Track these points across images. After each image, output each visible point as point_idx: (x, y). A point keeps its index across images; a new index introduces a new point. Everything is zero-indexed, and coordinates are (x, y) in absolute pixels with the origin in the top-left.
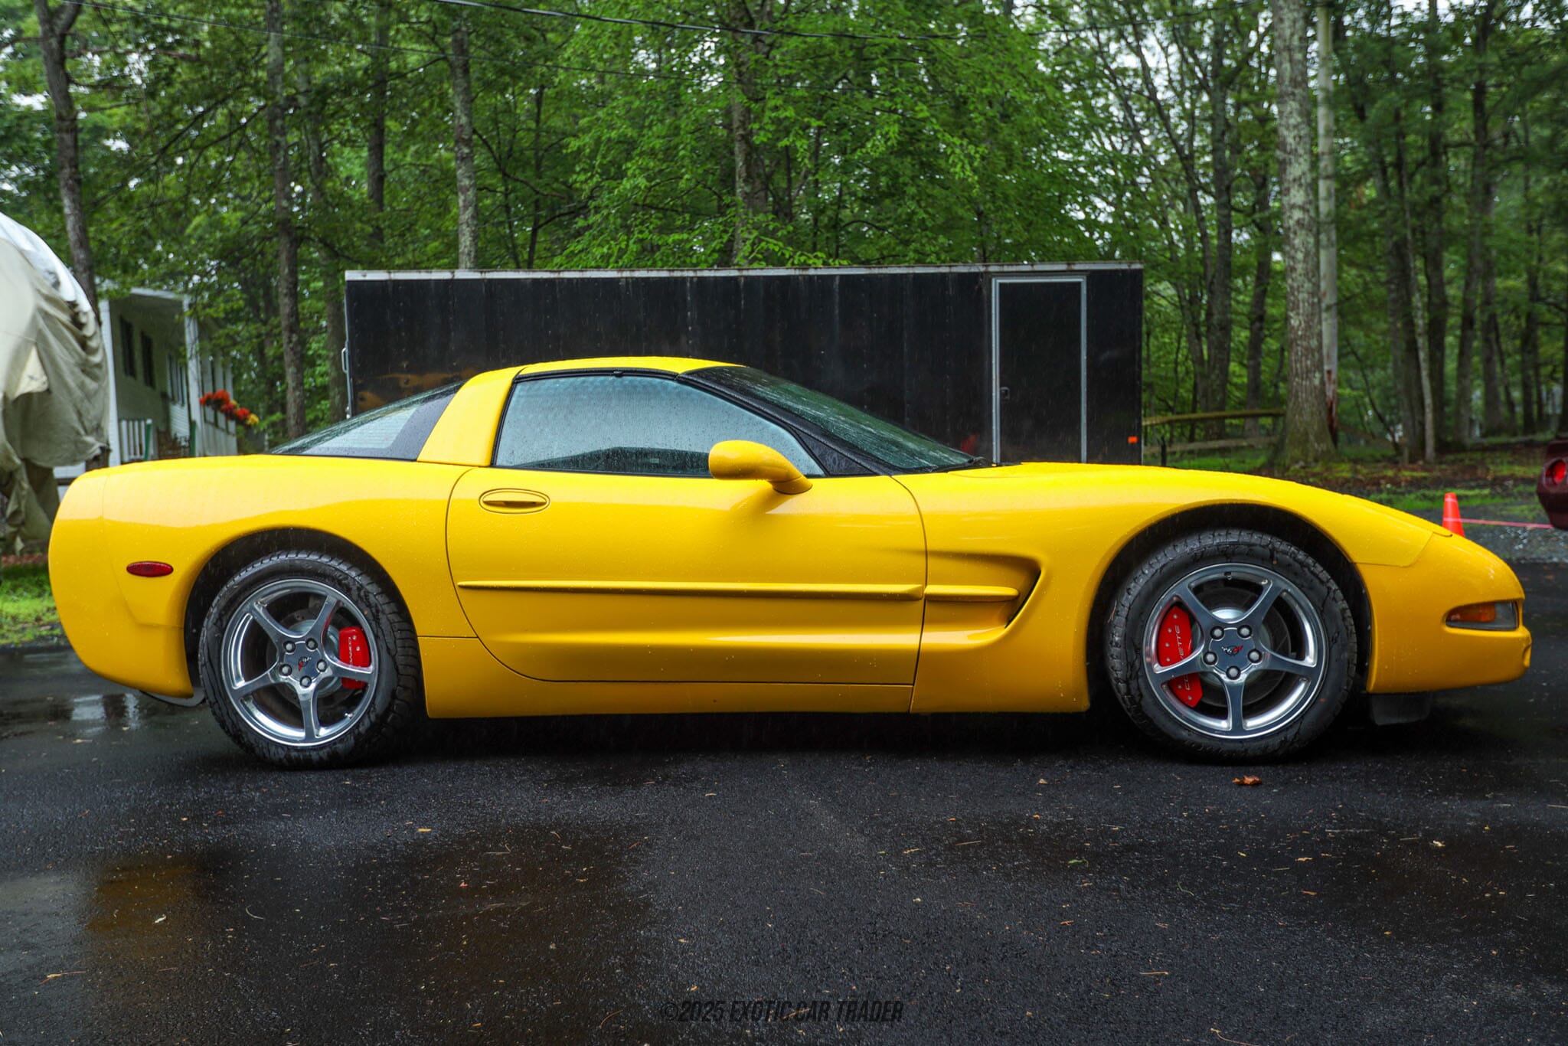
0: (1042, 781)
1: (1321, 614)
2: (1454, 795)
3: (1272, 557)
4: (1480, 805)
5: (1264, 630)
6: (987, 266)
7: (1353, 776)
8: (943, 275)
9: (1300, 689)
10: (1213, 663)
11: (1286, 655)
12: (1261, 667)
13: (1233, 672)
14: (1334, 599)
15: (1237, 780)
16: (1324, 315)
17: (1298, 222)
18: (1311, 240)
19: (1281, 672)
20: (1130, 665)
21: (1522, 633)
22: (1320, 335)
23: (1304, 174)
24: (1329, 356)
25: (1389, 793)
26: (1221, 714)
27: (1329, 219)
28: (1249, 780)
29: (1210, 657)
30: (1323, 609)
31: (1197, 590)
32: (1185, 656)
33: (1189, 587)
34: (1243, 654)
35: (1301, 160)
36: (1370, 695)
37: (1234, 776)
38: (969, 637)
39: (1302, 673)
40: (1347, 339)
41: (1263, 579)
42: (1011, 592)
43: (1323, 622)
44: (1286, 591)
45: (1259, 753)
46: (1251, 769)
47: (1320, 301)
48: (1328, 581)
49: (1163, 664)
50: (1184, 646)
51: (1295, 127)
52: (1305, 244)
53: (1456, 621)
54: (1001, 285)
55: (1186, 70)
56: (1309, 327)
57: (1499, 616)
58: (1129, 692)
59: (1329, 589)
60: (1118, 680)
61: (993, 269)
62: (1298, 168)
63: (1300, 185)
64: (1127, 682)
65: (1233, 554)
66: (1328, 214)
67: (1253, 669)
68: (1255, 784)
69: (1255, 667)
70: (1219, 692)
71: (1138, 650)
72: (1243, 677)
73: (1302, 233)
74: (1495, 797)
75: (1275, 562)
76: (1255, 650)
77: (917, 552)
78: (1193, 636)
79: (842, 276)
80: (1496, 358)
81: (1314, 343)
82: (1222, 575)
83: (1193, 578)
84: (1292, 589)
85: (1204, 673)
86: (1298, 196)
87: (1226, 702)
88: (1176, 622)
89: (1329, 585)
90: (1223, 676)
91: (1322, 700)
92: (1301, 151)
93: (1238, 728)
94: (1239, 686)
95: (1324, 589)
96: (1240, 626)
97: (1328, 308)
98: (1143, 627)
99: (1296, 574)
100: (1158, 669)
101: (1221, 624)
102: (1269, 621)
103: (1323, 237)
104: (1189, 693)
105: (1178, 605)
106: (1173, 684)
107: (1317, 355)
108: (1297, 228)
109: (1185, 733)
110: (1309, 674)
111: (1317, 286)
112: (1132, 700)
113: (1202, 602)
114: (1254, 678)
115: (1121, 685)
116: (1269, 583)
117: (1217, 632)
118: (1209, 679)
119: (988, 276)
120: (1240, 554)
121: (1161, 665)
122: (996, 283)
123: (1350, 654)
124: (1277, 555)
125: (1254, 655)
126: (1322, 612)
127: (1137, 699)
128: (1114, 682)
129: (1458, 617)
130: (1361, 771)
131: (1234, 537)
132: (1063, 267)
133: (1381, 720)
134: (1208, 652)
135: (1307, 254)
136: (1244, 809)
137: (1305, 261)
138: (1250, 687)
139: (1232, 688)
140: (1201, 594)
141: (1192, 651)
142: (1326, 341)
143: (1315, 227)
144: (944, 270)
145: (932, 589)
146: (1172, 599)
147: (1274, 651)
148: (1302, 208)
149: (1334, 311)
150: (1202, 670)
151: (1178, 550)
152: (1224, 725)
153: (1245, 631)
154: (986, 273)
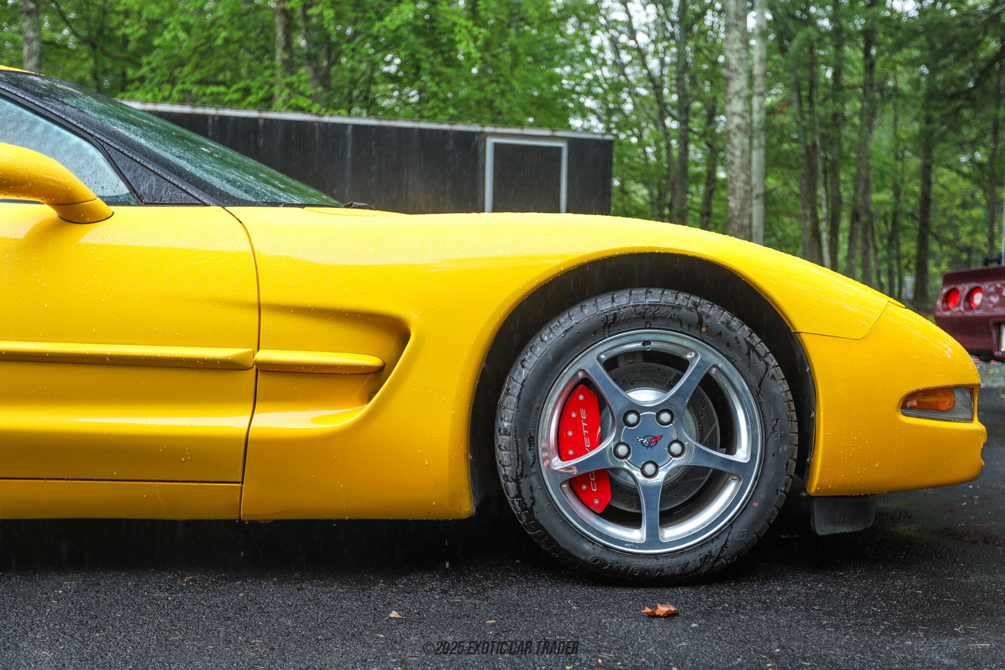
0: (394, 614)
1: (757, 395)
2: (916, 630)
3: (700, 323)
4: (953, 644)
5: (688, 417)
6: (483, 126)
7: (790, 602)
8: (445, 132)
9: (730, 490)
10: (626, 457)
11: (713, 447)
12: (682, 463)
13: (650, 468)
14: (773, 377)
15: (648, 610)
16: (755, 202)
17: (738, 127)
18: (746, 141)
19: (709, 469)
20: (520, 458)
21: (976, 426)
22: (750, 216)
23: (742, 89)
24: (757, 235)
25: (837, 628)
26: (634, 521)
27: (761, 126)
28: (662, 609)
29: (622, 450)
30: (759, 391)
31: (610, 364)
32: (591, 449)
33: (599, 359)
34: (663, 444)
35: (741, 78)
36: (810, 498)
37: (645, 603)
38: (314, 420)
39: (732, 470)
40: (770, 224)
41: (690, 350)
42: (373, 361)
43: (759, 405)
44: (715, 366)
45: (677, 571)
46: (668, 592)
47: (751, 190)
48: (766, 355)
49: (564, 457)
50: (592, 435)
51: (738, 51)
52: (742, 144)
53: (912, 408)
54: (496, 145)
55: (660, 25)
56: (742, 209)
57: (958, 404)
58: (519, 495)
59: (767, 364)
60: (505, 476)
61: (489, 129)
62: (738, 84)
63: (740, 97)
64: (517, 481)
65: (654, 317)
66: (759, 123)
67: (674, 465)
68: (670, 616)
69: (676, 462)
70: (631, 494)
71: (532, 441)
72: (662, 475)
73: (740, 135)
74: (968, 632)
75: (704, 330)
76: (677, 441)
77: (247, 305)
78: (601, 423)
79: (356, 127)
80: (872, 251)
81: (746, 221)
82: (639, 345)
83: (606, 348)
84: (724, 364)
85: (617, 470)
86: (737, 106)
87: (639, 506)
88: (582, 404)
89: (768, 359)
90: (637, 473)
91: (755, 504)
92: (741, 70)
93: (653, 539)
94: (655, 487)
95: (763, 366)
96: (660, 409)
97: (758, 197)
98: (540, 410)
99: (728, 345)
100: (558, 464)
101: (635, 408)
102: (694, 405)
103: (756, 142)
104: (595, 495)
105: (586, 383)
106: (575, 484)
107: (748, 231)
108: (736, 131)
109: (587, 547)
110: (742, 469)
111: (749, 177)
112: (522, 504)
113: (615, 380)
114: (675, 476)
115: (511, 485)
116: (696, 355)
117: (632, 418)
118: (622, 478)
119: (483, 135)
120: (662, 318)
121: (562, 459)
122: (490, 142)
123: (790, 449)
124: (706, 321)
125: (676, 448)
126: (758, 393)
127: (529, 503)
128: (503, 481)
129: (915, 403)
130: (799, 594)
131: (656, 297)
132: (547, 132)
133: (823, 528)
134: (620, 443)
135: (743, 151)
136: (650, 657)
137: (742, 157)
138: (670, 488)
139: (647, 488)
140: (614, 371)
141: (601, 440)
142: (755, 222)
143: (748, 130)
144: (446, 127)
145: (265, 355)
146: (576, 374)
147: (700, 443)
148: (742, 116)
149: (761, 199)
150: (612, 465)
151: (586, 311)
152: (637, 535)
153: (665, 417)
154: (482, 133)
